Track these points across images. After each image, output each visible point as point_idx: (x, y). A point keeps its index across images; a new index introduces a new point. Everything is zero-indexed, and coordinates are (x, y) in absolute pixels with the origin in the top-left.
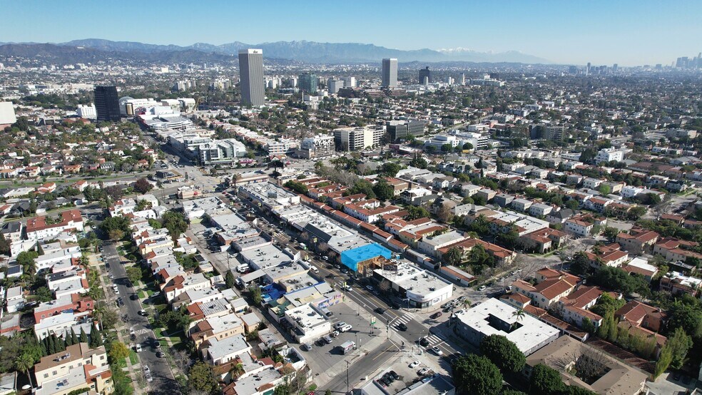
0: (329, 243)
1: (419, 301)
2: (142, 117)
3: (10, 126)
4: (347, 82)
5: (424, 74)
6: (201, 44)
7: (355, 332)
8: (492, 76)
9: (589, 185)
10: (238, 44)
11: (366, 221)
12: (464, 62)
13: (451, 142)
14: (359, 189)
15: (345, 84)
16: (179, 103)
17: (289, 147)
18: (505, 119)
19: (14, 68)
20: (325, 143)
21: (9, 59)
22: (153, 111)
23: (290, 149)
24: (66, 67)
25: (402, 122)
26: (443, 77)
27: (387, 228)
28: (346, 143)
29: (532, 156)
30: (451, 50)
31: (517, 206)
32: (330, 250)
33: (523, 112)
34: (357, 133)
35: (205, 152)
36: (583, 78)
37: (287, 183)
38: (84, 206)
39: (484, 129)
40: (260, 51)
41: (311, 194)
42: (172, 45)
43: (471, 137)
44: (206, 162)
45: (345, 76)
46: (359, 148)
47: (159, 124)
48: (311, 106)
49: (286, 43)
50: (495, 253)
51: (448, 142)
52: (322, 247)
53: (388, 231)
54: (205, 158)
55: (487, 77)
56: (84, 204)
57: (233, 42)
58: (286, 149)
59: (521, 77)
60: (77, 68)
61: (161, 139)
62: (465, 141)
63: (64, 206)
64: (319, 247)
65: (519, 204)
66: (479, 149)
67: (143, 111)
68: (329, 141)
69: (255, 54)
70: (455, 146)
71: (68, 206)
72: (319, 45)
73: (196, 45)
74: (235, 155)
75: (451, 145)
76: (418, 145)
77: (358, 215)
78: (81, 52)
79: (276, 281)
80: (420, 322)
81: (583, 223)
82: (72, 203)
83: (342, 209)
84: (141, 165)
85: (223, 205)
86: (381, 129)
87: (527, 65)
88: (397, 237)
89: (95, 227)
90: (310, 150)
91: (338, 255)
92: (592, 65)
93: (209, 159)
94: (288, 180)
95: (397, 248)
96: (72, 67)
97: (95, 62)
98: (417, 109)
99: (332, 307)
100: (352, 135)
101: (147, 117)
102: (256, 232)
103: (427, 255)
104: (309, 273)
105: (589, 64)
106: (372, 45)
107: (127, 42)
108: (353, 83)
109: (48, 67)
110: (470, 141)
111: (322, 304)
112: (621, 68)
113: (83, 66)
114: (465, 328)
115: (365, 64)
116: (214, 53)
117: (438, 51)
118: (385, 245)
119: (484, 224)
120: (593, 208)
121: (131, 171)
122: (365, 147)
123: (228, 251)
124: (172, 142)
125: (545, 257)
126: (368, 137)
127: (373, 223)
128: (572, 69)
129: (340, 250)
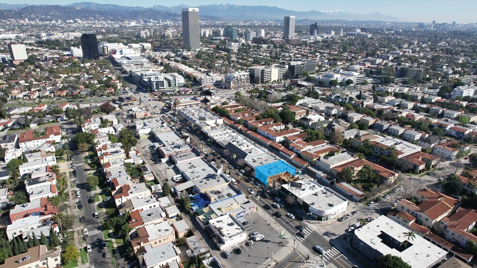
0: (246, 159)
1: (320, 214)
2: (114, 56)
3: (23, 61)
4: (258, 33)
5: (314, 28)
6: (159, 6)
7: (267, 241)
8: (362, 30)
9: (449, 116)
10: (183, 6)
11: (274, 141)
12: (340, 20)
13: (337, 78)
14: (268, 114)
15: (257, 34)
16: (140, 46)
17: (216, 80)
18: (375, 62)
19: (35, 22)
20: (243, 77)
21: (32, 16)
22: (121, 52)
23: (217, 82)
24: (68, 21)
25: (300, 63)
26: (327, 30)
27: (291, 148)
28: (258, 78)
29: (399, 91)
30: (331, 11)
31: (392, 131)
32: (246, 165)
33: (389, 57)
34: (267, 70)
35: (155, 83)
36: (430, 32)
37: (214, 108)
38: (65, 122)
39: (361, 69)
40: (197, 10)
41: (232, 117)
42: (139, 7)
43: (352, 75)
44: (155, 90)
45: (257, 29)
46: (268, 82)
47: (125, 61)
48: (232, 50)
49: (216, 5)
50: (380, 173)
51: (334, 79)
52: (240, 162)
53: (292, 150)
54: (155, 87)
55: (359, 31)
56: (65, 120)
57: (180, 5)
58: (214, 82)
59: (383, 31)
60: (75, 22)
61: (125, 72)
62: (347, 78)
63: (51, 122)
64: (238, 162)
65: (395, 130)
66: (357, 84)
67: (114, 52)
68: (246, 76)
69: (194, 12)
70: (340, 81)
71: (53, 122)
72: (239, 7)
73: (155, 6)
74: (177, 86)
75: (337, 80)
76: (312, 80)
77: (268, 135)
78: (78, 11)
79: (203, 191)
80: (321, 234)
81: (450, 149)
82: (56, 120)
83: (255, 130)
84: (109, 91)
85: (165, 125)
86: (284, 67)
87: (387, 23)
88: (299, 156)
89: (70, 140)
90: (232, 82)
91: (252, 170)
92: (436, 22)
93: (157, 88)
94: (215, 106)
95: (298, 164)
96: (72, 21)
97: (87, 18)
98: (309, 53)
99: (248, 216)
100: (263, 71)
101: (117, 56)
102: (189, 148)
103: (324, 172)
104: (229, 185)
105: (434, 22)
106: (275, 7)
107: (109, 5)
108: (263, 33)
109: (57, 21)
110: (351, 78)
111: (239, 214)
112: (458, 25)
113: (79, 21)
114: (362, 244)
115: (271, 21)
116: (167, 12)
117: (322, 12)
118: (289, 161)
119: (369, 147)
120: (455, 135)
121: (102, 95)
122: (272, 81)
123: (167, 162)
124: (133, 74)
125: (420, 176)
126: (275, 73)
127: (280, 142)
128: (421, 25)
129: (254, 165)
